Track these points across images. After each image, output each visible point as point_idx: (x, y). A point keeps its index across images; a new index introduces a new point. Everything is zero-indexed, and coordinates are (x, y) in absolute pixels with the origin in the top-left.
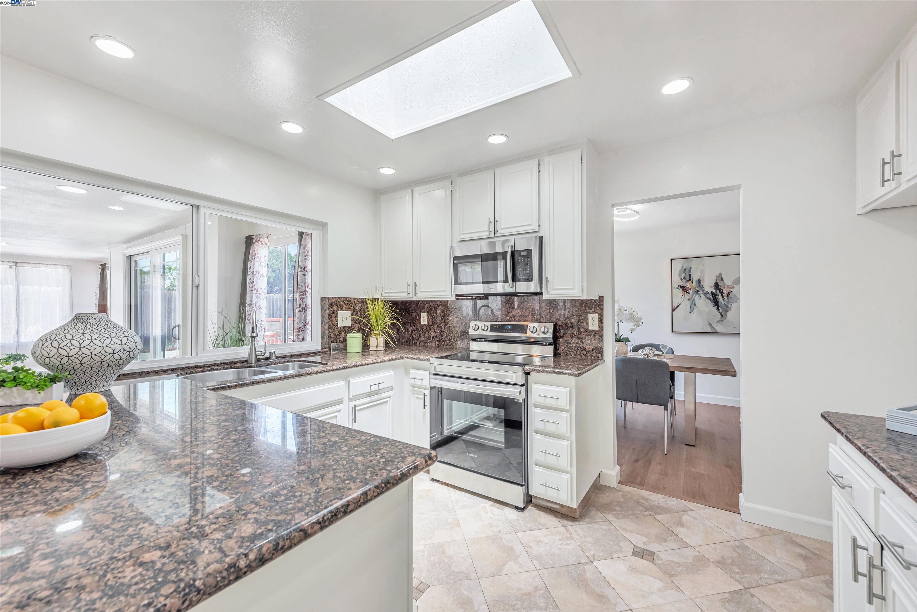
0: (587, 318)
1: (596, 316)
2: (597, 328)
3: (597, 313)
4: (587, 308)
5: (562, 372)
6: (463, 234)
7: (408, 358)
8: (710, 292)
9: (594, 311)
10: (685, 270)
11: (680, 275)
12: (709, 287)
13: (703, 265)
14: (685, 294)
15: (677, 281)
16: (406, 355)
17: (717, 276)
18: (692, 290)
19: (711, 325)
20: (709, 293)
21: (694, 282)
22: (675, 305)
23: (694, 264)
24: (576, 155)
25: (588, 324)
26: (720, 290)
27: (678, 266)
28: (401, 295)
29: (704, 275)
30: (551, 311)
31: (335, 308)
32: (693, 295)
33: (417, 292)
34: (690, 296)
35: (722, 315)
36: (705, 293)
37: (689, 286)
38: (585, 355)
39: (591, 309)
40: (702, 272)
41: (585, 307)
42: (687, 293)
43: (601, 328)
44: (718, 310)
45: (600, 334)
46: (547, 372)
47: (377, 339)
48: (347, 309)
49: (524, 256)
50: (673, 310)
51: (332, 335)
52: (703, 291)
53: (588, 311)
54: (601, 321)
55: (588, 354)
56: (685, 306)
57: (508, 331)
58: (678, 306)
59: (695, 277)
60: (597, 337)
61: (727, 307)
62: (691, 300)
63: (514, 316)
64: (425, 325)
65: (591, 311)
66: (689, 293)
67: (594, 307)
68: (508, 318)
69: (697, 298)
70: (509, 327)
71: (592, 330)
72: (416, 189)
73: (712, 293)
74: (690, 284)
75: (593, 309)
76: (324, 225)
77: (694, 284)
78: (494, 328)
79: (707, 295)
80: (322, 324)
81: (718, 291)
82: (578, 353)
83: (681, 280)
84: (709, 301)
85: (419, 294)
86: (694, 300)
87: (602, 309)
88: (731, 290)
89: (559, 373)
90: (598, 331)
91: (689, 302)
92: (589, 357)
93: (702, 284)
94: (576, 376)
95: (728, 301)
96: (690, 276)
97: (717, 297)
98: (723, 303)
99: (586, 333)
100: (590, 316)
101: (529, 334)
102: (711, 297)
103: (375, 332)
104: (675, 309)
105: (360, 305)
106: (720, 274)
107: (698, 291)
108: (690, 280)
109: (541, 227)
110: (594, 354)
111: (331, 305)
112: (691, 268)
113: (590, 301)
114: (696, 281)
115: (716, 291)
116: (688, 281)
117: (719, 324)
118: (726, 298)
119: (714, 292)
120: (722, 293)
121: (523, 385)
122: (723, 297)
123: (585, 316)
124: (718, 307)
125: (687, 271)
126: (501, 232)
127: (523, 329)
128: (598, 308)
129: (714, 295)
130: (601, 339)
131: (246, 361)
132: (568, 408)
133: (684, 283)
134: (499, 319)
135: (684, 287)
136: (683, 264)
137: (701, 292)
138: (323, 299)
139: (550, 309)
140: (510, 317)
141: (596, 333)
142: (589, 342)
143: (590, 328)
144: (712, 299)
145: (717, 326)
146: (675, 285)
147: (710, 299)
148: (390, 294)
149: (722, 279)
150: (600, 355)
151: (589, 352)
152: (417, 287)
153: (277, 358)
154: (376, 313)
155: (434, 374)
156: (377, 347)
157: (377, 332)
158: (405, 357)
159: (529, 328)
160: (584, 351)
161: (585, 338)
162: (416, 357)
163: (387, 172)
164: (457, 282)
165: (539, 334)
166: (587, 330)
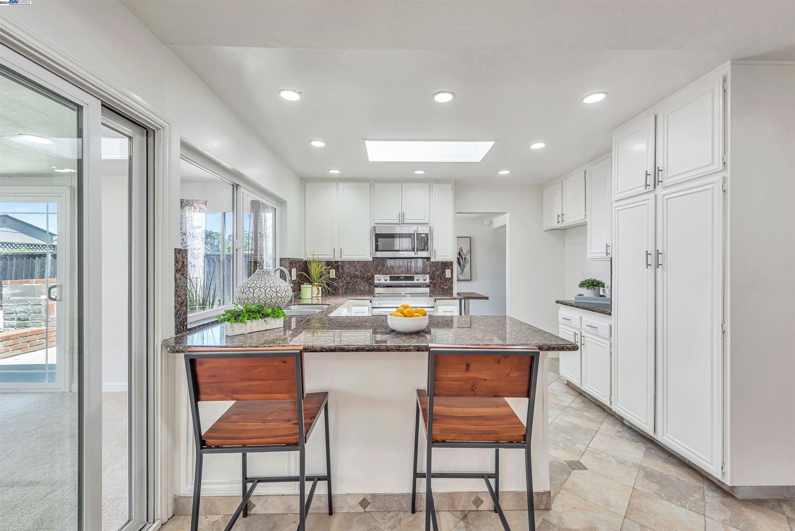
0: (445, 271)
1: (450, 271)
3: (450, 269)
5: (455, 298)
6: (379, 219)
7: (352, 299)
9: (449, 268)
19: (457, 276)
24: (450, 186)
25: (445, 275)
26: (461, 256)
28: (330, 257)
31: (290, 266)
35: (462, 270)
38: (444, 292)
39: (447, 267)
41: (444, 265)
43: (452, 277)
44: (460, 267)
45: (452, 280)
47: (318, 289)
48: (296, 267)
49: (424, 237)
53: (446, 267)
54: (452, 273)
57: (402, 280)
60: (450, 281)
61: (464, 265)
63: (403, 271)
64: (334, 278)
65: (447, 268)
67: (449, 266)
68: (399, 272)
70: (402, 278)
71: (448, 278)
72: (341, 184)
75: (448, 267)
76: (282, 203)
78: (392, 279)
82: (440, 291)
85: (343, 256)
87: (452, 266)
88: (466, 256)
89: (453, 299)
90: (450, 278)
92: (446, 292)
95: (464, 263)
98: (462, 263)
99: (445, 279)
100: (446, 270)
101: (416, 281)
103: (315, 284)
105: (299, 264)
106: (461, 248)
109: (431, 221)
110: (448, 291)
113: (446, 263)
117: (460, 275)
118: (464, 261)
120: (462, 258)
121: (434, 307)
122: (462, 260)
123: (444, 270)
124: (460, 265)
126: (406, 221)
127: (412, 278)
130: (452, 282)
138: (281, 259)
139: (431, 267)
140: (401, 272)
142: (446, 284)
143: (447, 277)
148: (325, 256)
149: (462, 251)
150: (451, 291)
151: (446, 289)
152: (342, 252)
154: (314, 270)
155: (373, 308)
156: (318, 294)
157: (317, 284)
158: (350, 299)
159: (415, 278)
160: (443, 289)
161: (444, 282)
162: (359, 298)
163: (334, 172)
164: (377, 250)
165: (421, 281)
166: (445, 278)
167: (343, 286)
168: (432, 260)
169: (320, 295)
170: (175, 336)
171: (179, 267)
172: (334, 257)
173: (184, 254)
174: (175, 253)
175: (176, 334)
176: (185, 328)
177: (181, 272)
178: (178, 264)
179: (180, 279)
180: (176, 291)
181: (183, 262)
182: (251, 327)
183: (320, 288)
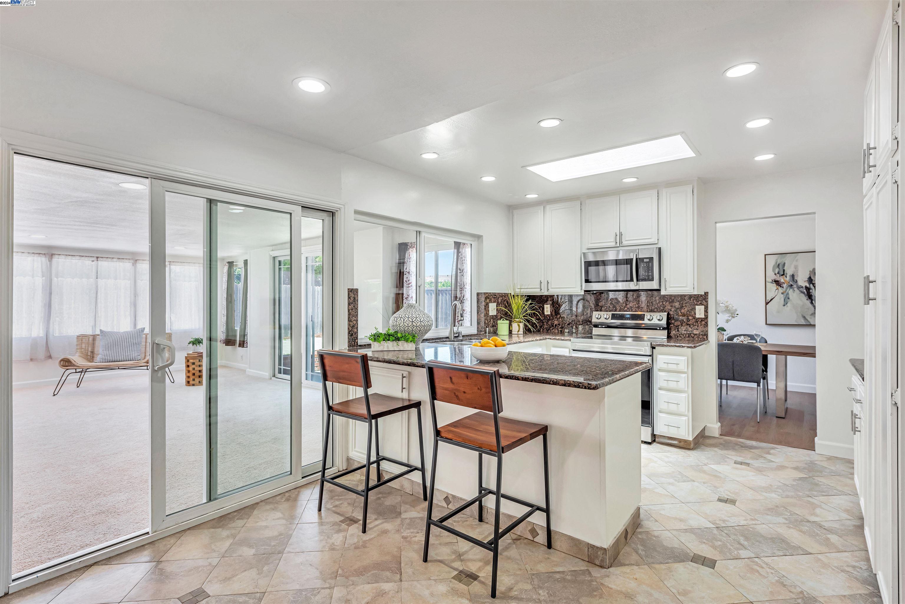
0: (695, 308)
1: (703, 307)
2: (703, 317)
3: (703, 305)
4: (694, 301)
5: (682, 346)
6: (591, 243)
7: (550, 339)
8: (804, 286)
10: (779, 265)
11: (774, 270)
12: (802, 282)
13: (797, 261)
14: (780, 288)
15: (771, 276)
16: (548, 337)
17: (810, 271)
18: (786, 285)
19: (804, 317)
20: (802, 287)
21: (788, 276)
22: (769, 298)
23: (787, 260)
24: (689, 189)
25: (695, 314)
26: (813, 284)
27: (772, 261)
28: (536, 291)
29: (797, 270)
30: (664, 303)
31: (488, 300)
32: (787, 289)
33: (549, 288)
34: (784, 290)
36: (799, 287)
37: (782, 281)
38: (693, 337)
39: (698, 302)
40: (796, 267)
41: (693, 300)
42: (781, 287)
43: (706, 317)
44: (812, 303)
45: (706, 321)
46: (670, 346)
47: (519, 325)
48: (494, 302)
49: (646, 262)
50: (767, 303)
51: (486, 322)
52: (797, 285)
53: (696, 303)
54: (706, 311)
55: (696, 337)
56: (779, 299)
57: (627, 319)
58: (772, 300)
59: (789, 272)
60: (703, 323)
62: (785, 294)
63: (631, 307)
64: (548, 315)
65: (698, 303)
66: (783, 287)
68: (626, 309)
69: (790, 291)
70: (628, 316)
71: (699, 318)
72: (548, 207)
73: (806, 287)
74: (783, 278)
75: (700, 302)
76: (479, 237)
77: (788, 279)
78: (614, 317)
79: (801, 289)
80: (478, 313)
81: (811, 285)
82: (687, 336)
83: (775, 274)
84: (803, 295)
85: (550, 290)
86: (788, 294)
87: (707, 302)
89: (679, 346)
90: (704, 318)
91: (782, 295)
92: (696, 339)
93: (796, 278)
94: (693, 348)
96: (784, 271)
97: (811, 291)
99: (694, 320)
100: (697, 307)
101: (646, 321)
102: (805, 291)
103: (516, 320)
104: (768, 303)
105: (501, 298)
107: (792, 285)
108: (784, 274)
109: (660, 240)
110: (701, 337)
111: (486, 298)
112: (785, 263)
113: (697, 296)
114: (790, 276)
115: (810, 285)
116: (782, 275)
119: (808, 286)
121: (650, 356)
123: (693, 307)
124: (812, 300)
125: (781, 266)
126: (625, 243)
127: (642, 318)
128: (704, 301)
129: (808, 289)
130: (706, 325)
131: (447, 338)
132: (686, 370)
133: (778, 278)
134: (618, 310)
135: (778, 281)
136: (777, 260)
137: (795, 286)
138: (478, 294)
139: (663, 302)
140: (628, 308)
141: (702, 320)
142: (696, 327)
143: (697, 316)
144: (806, 292)
145: (811, 318)
146: (769, 280)
147: (804, 293)
148: (528, 290)
149: (815, 274)
150: (705, 337)
151: (696, 335)
152: (549, 284)
153: (463, 336)
154: (517, 304)
155: (574, 350)
156: (518, 331)
157: (518, 320)
158: (548, 338)
159: (646, 316)
160: (692, 334)
161: (693, 324)
162: (557, 338)
163: (532, 196)
164: (587, 281)
165: (655, 321)
166: (694, 318)
167: (559, 324)
168: (663, 292)
169: (521, 332)
170: (348, 348)
171: (351, 301)
172: (541, 291)
173: (355, 292)
174: (348, 291)
175: (349, 347)
176: (356, 344)
177: (352, 305)
178: (350, 299)
179: (352, 310)
180: (349, 318)
181: (354, 298)
182: (388, 346)
183: (522, 325)
